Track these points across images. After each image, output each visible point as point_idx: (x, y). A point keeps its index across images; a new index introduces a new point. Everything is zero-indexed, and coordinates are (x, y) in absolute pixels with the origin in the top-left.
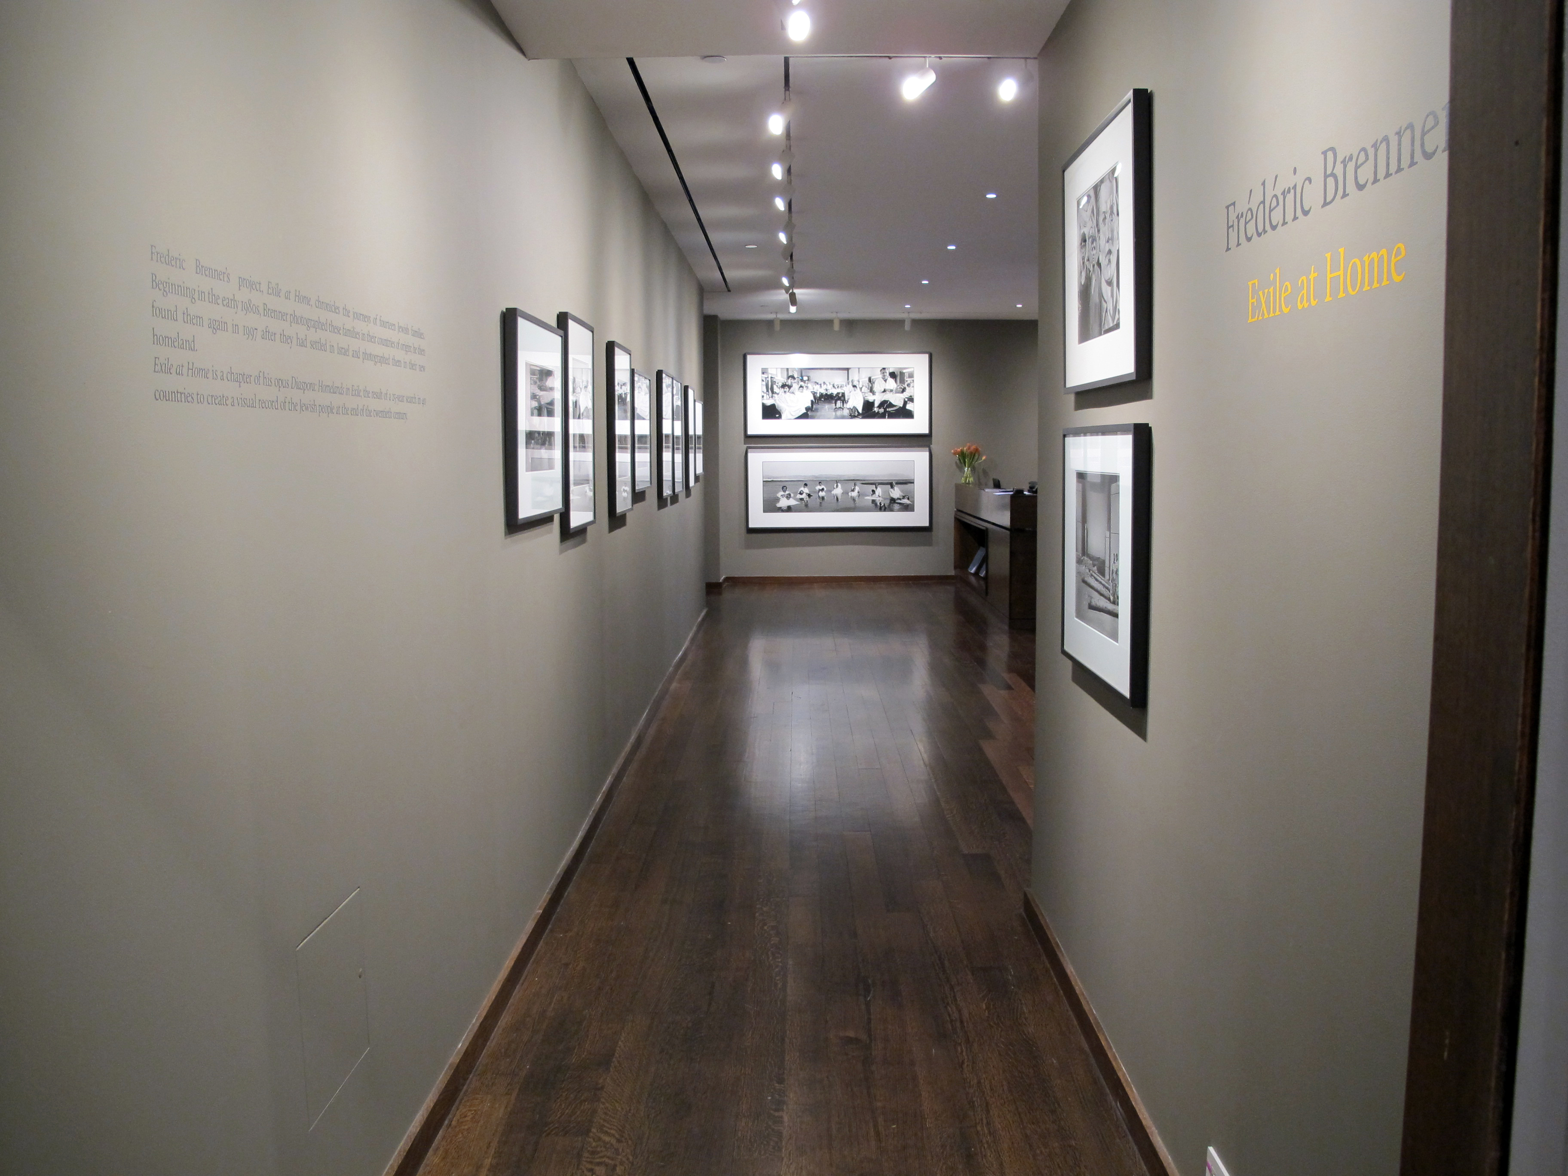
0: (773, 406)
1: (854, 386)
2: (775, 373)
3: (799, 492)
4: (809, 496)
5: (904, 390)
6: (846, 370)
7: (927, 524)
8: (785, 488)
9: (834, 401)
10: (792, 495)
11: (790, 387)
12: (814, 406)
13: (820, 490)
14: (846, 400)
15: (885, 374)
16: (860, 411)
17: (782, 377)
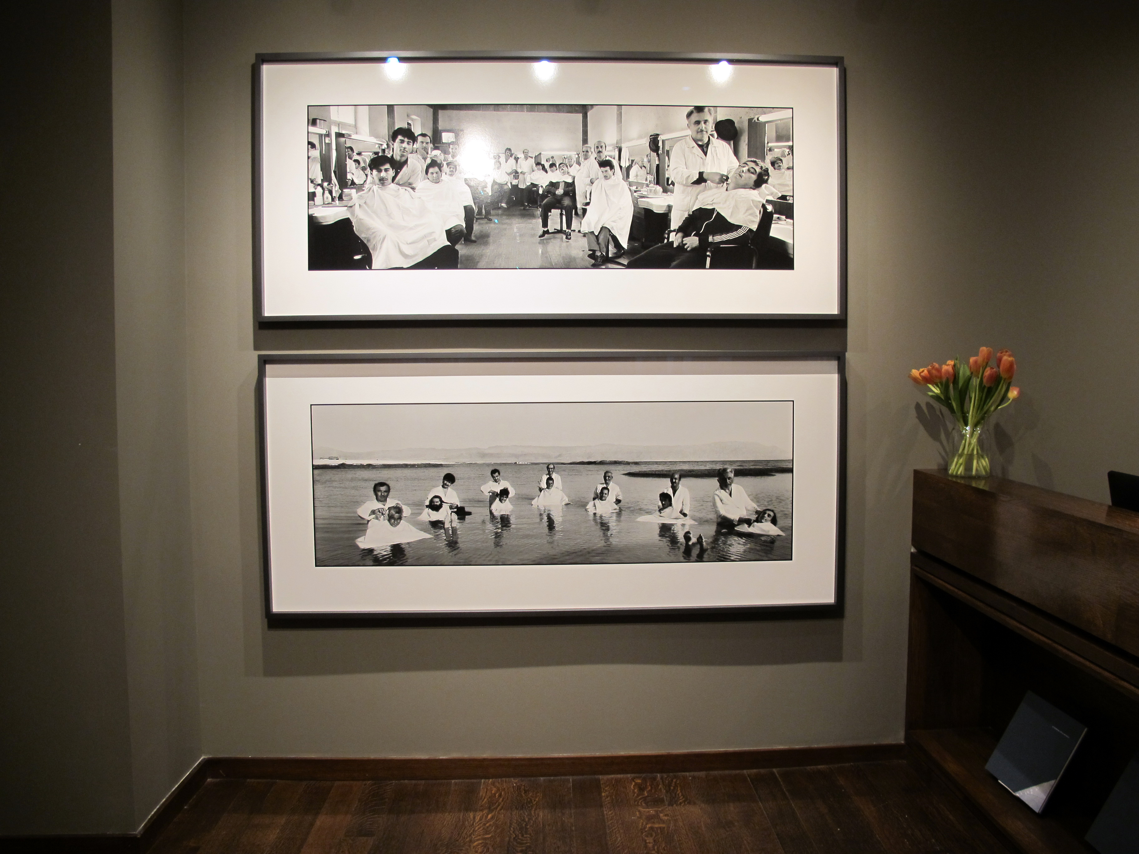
0: (345, 224)
1: (605, 164)
2: (352, 122)
3: (427, 503)
4: (461, 513)
5: (761, 180)
6: (577, 112)
7: (829, 598)
8: (383, 488)
9: (539, 212)
10: (407, 511)
11: (398, 165)
12: (476, 227)
13: (494, 496)
14: (579, 206)
15: (703, 125)
16: (624, 243)
17: (373, 133)
